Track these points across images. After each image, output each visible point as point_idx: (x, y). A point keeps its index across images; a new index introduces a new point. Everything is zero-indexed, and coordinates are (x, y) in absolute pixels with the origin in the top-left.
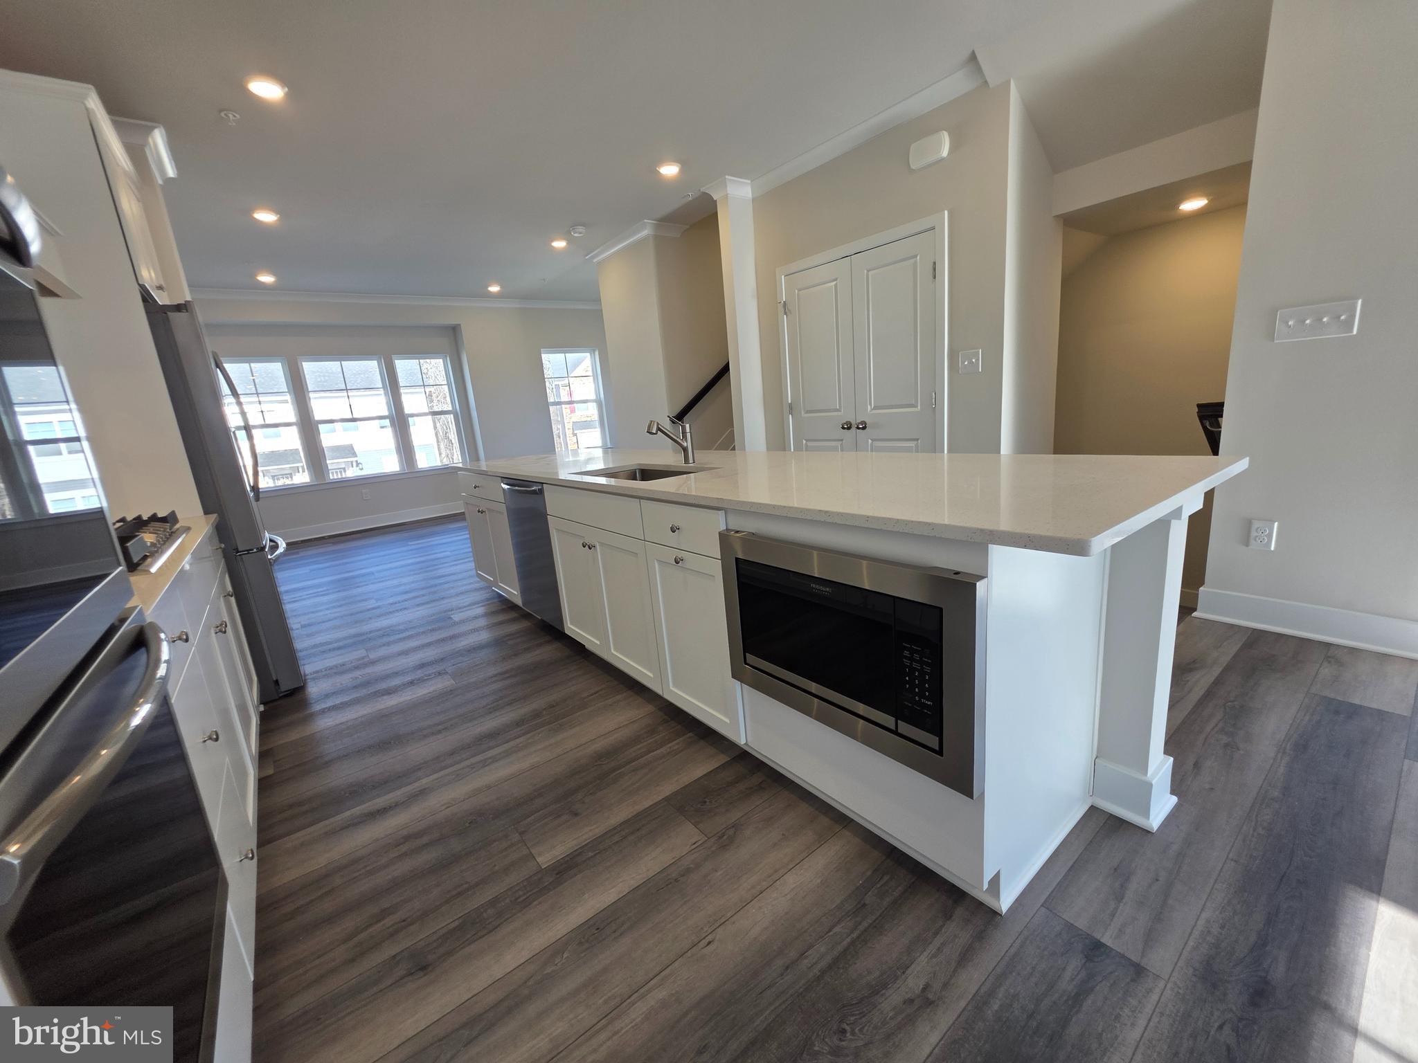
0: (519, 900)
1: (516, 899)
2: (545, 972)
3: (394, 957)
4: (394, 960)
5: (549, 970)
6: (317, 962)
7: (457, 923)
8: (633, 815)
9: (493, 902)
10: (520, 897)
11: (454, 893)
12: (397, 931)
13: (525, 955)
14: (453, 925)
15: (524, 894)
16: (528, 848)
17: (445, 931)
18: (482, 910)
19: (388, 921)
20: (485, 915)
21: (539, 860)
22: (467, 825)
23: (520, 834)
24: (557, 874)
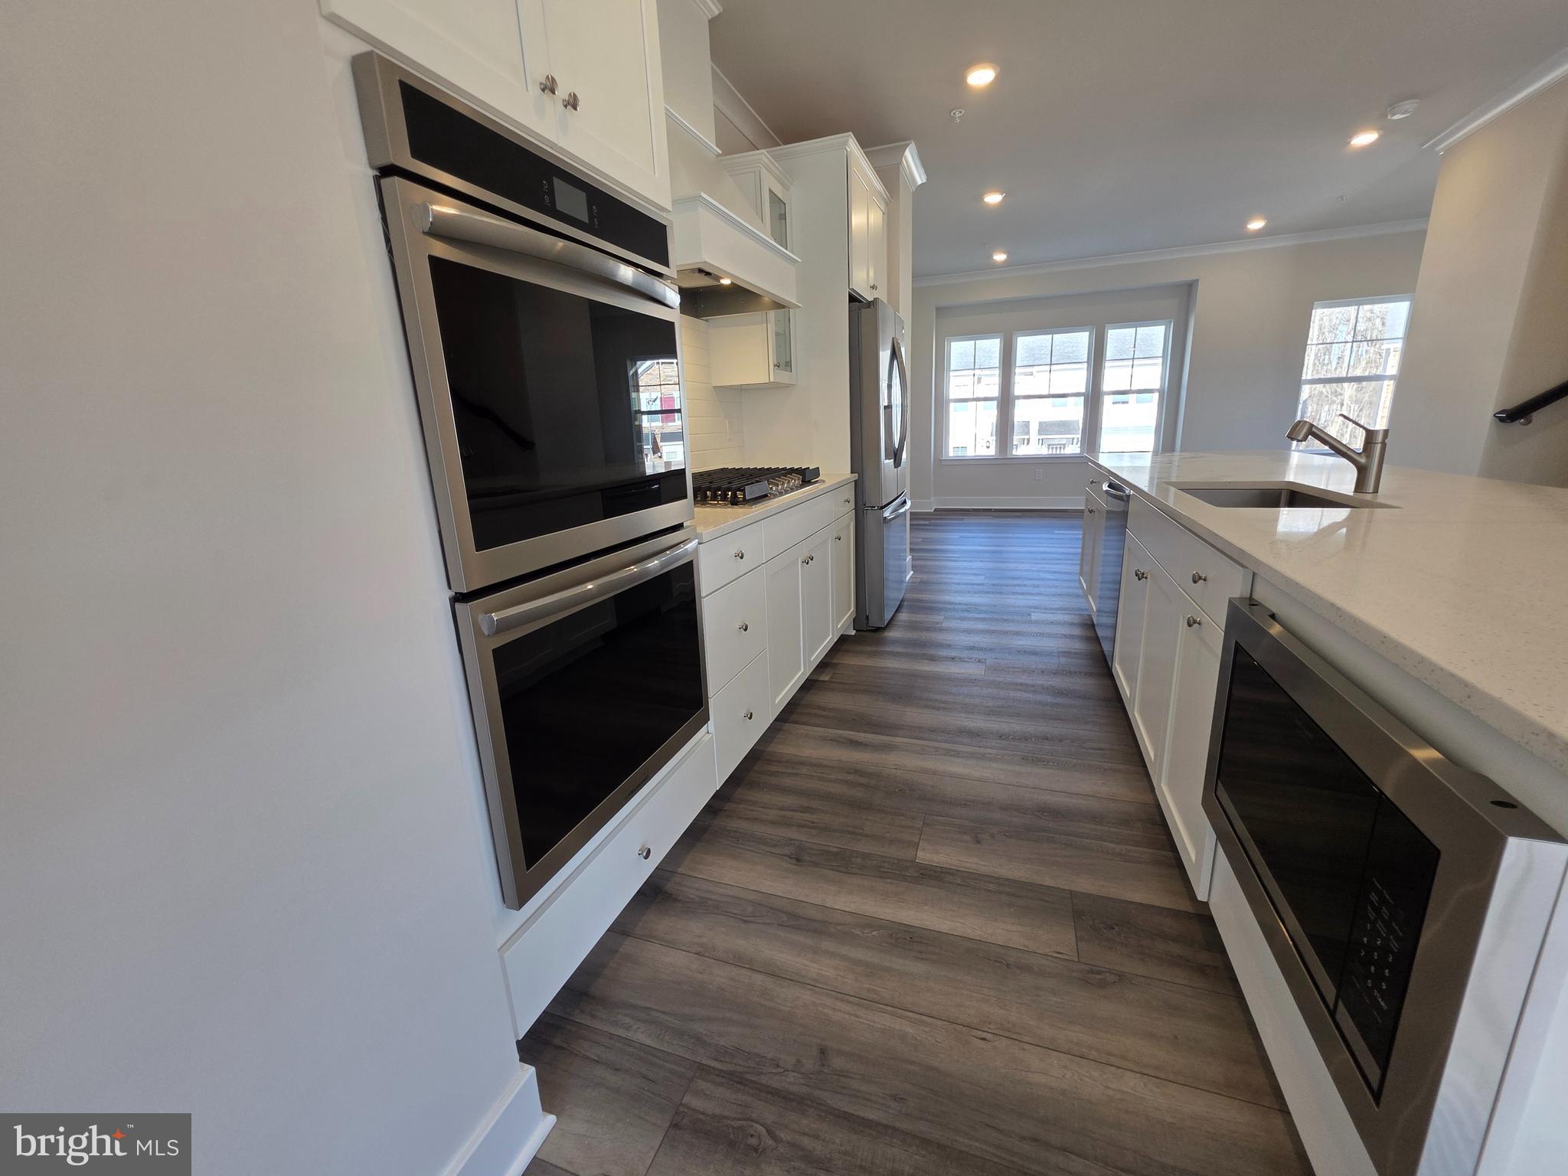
0: (882, 869)
1: (880, 867)
2: (853, 931)
3: (792, 839)
4: (790, 841)
5: (857, 932)
6: (761, 809)
7: (835, 850)
8: (1025, 881)
9: (866, 856)
10: (884, 867)
11: (850, 829)
12: (804, 826)
13: (852, 908)
14: (831, 849)
15: (888, 868)
16: (920, 838)
17: (826, 848)
18: (855, 855)
19: (807, 816)
20: (854, 859)
21: (920, 854)
22: (897, 790)
23: (924, 824)
24: (922, 874)
